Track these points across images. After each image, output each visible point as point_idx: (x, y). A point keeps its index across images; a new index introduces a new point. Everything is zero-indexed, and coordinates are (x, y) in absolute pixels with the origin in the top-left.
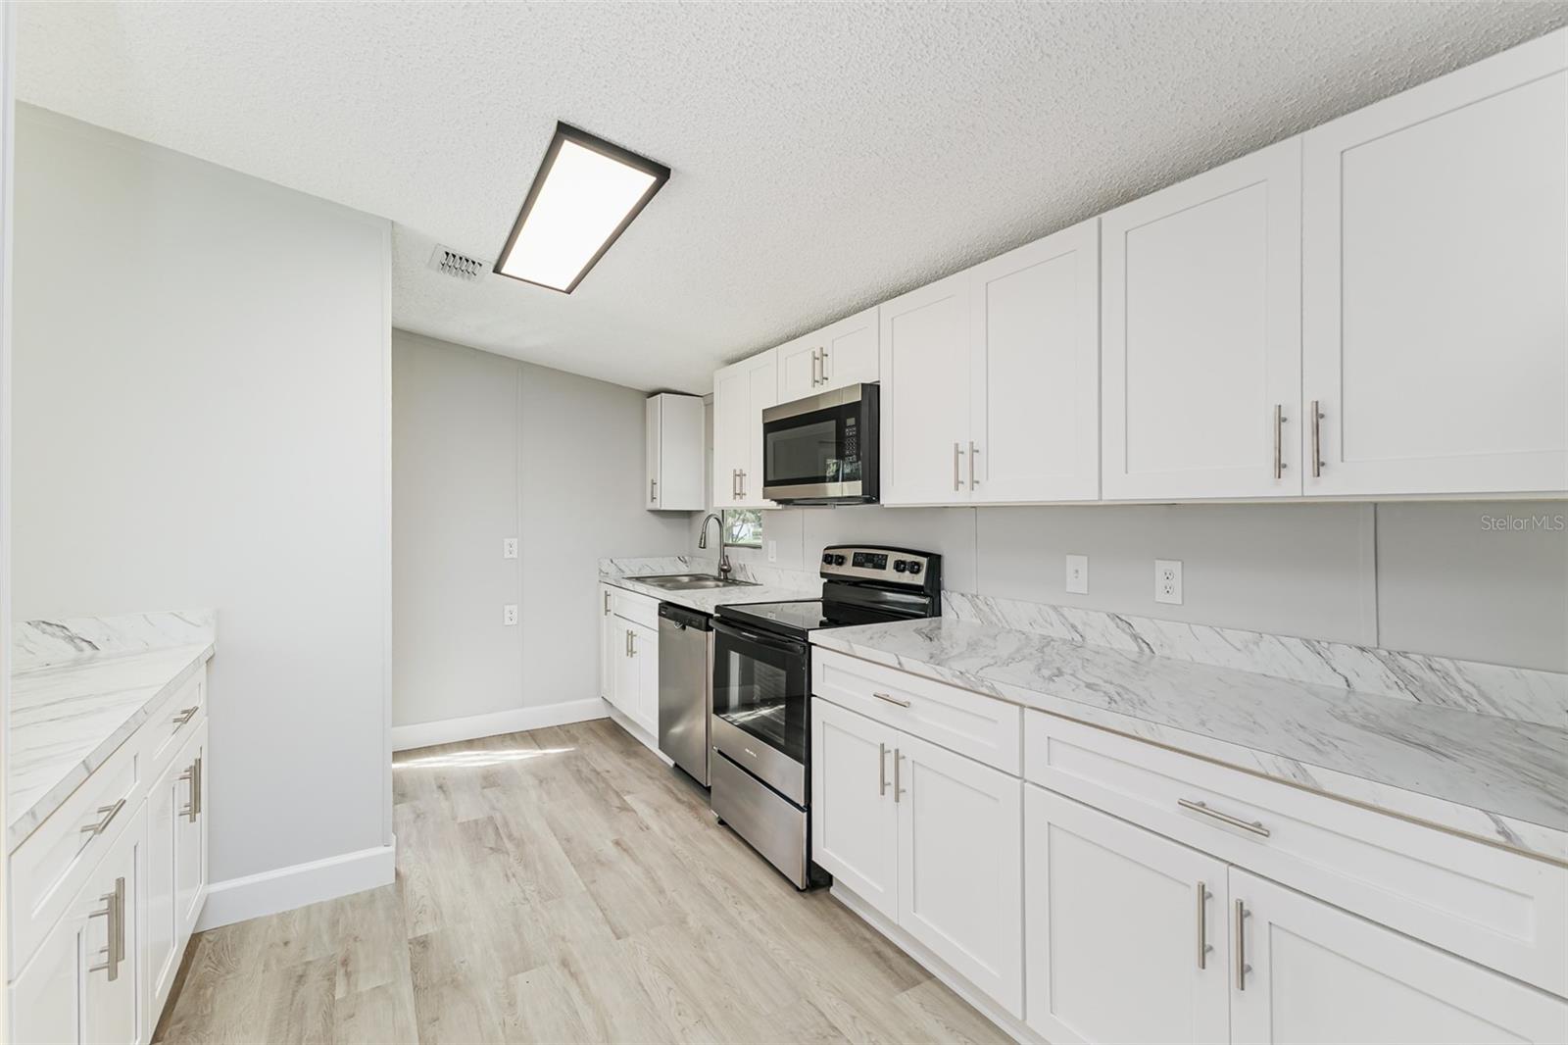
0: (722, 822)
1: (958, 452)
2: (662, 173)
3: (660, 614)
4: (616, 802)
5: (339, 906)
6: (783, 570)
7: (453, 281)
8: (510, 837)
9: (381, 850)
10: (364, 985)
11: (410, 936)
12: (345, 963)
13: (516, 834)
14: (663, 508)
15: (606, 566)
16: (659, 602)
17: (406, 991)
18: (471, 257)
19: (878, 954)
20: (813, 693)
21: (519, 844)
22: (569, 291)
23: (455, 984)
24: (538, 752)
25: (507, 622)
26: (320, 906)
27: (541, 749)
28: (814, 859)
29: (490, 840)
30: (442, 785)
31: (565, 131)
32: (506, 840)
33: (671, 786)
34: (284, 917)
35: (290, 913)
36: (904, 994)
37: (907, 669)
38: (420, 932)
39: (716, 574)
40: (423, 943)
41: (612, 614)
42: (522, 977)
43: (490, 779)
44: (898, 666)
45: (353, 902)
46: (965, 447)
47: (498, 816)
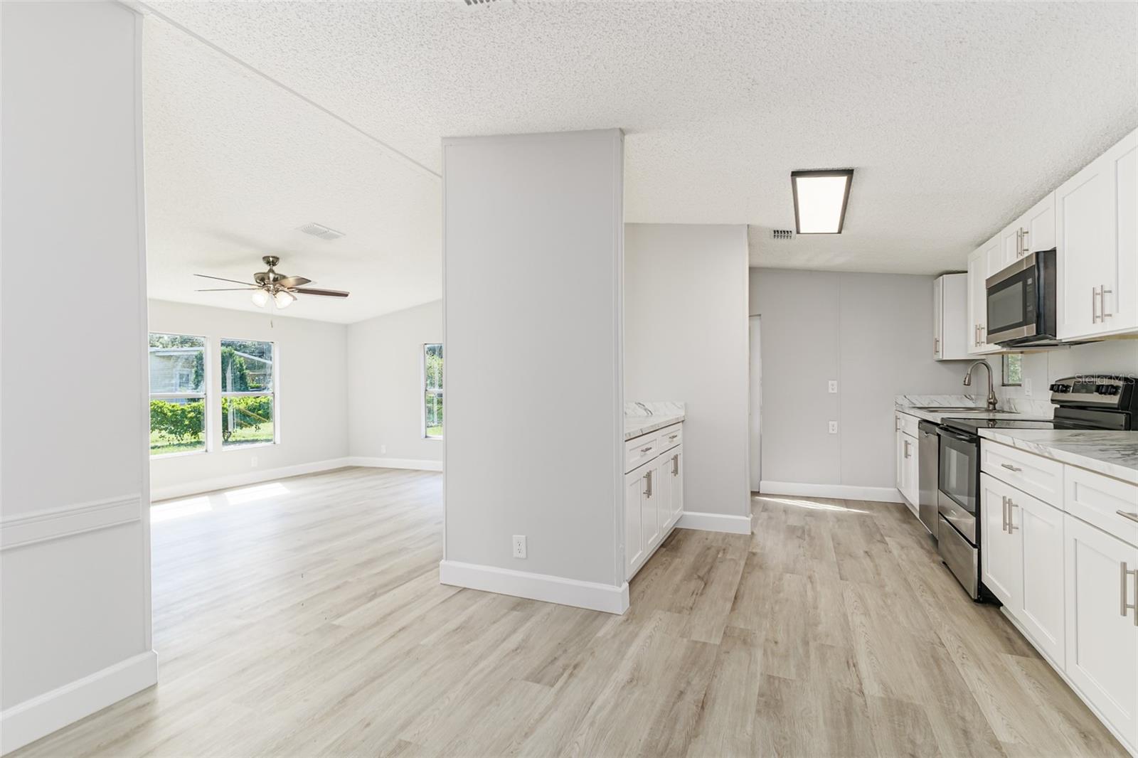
0: (944, 563)
1: (1094, 294)
2: (849, 173)
3: (919, 428)
4: (878, 537)
5: (727, 535)
6: (1034, 401)
7: (782, 242)
8: (809, 535)
9: (745, 518)
10: (729, 557)
11: (750, 550)
12: (724, 550)
13: (812, 534)
14: (944, 359)
15: (901, 400)
16: (919, 419)
17: (742, 563)
18: (786, 229)
19: (1009, 639)
20: (982, 470)
21: (812, 538)
22: (840, 232)
23: (761, 567)
24: (846, 509)
25: (831, 431)
26: (721, 533)
27: (847, 508)
28: (983, 581)
29: (799, 533)
30: (786, 510)
31: (796, 174)
32: (806, 536)
33: (923, 543)
34: (709, 533)
35: (711, 532)
36: (1010, 656)
37: (1017, 446)
38: (754, 551)
39: (985, 406)
40: (754, 554)
41: (901, 431)
42: (788, 575)
43: (811, 514)
44: (1013, 445)
45: (733, 536)
46: (1099, 291)
47: (807, 527)
